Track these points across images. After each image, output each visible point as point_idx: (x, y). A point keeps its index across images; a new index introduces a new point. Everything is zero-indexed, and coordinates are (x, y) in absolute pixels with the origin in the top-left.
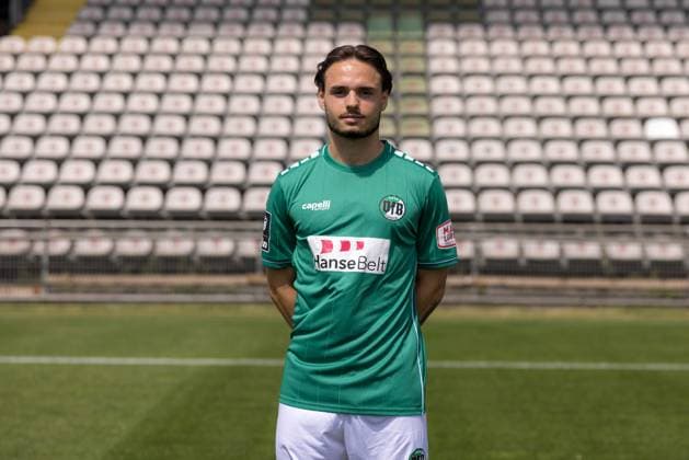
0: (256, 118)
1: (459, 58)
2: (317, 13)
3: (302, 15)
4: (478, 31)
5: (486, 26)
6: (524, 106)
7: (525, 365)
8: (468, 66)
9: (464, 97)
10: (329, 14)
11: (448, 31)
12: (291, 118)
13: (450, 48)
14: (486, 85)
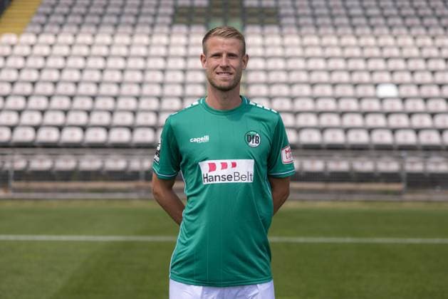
0: (141, 84)
1: (264, 47)
2: (178, 19)
3: (168, 20)
4: (275, 29)
5: (281, 26)
6: (304, 77)
7: (301, 240)
8: (270, 52)
9: (267, 71)
10: (184, 20)
11: (257, 29)
12: (162, 84)
13: (258, 40)
14: (281, 64)
